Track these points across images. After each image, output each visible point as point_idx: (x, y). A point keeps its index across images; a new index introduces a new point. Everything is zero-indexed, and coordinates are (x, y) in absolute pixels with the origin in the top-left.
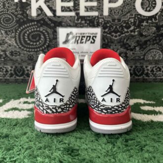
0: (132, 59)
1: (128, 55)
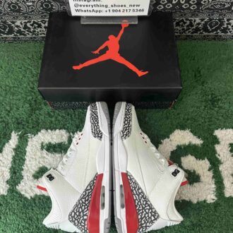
1: (202, 2)
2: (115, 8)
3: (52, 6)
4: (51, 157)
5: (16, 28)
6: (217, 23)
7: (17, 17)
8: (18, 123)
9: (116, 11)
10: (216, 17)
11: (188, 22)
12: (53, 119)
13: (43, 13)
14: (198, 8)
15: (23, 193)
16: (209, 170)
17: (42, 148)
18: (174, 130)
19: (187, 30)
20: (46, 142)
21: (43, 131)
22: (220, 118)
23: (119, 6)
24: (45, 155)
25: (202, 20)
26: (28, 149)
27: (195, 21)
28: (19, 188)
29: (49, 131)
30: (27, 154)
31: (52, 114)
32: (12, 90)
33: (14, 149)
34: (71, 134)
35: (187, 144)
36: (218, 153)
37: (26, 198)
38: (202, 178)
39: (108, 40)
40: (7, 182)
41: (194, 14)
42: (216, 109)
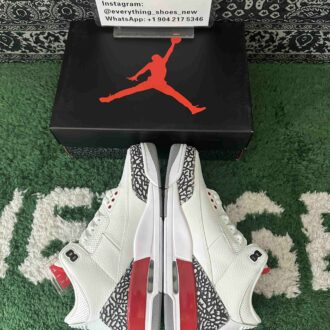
0: (296, 17)
1: (287, 8)
2: (162, 16)
3: (74, 11)
4: (68, 226)
5: (24, 42)
6: (309, 38)
7: (26, 26)
8: (24, 178)
9: (164, 19)
10: (308, 29)
11: (267, 36)
12: (72, 173)
13: (61, 21)
14: (282, 17)
15: (26, 276)
16: (291, 251)
17: (56, 213)
18: (243, 192)
19: (266, 47)
20: (62, 205)
21: (58, 189)
22: (310, 176)
23: (167, 12)
24: (59, 224)
25: (288, 33)
26: (36, 214)
27: (277, 35)
28: (22, 268)
29: (66, 189)
30: (35, 221)
31: (71, 165)
32: (16, 130)
33: (17, 214)
34: (97, 194)
35: (261, 212)
36: (305, 226)
37: (31, 284)
38: (281, 262)
39: (151, 61)
40: (6, 260)
41: (276, 25)
42: (305, 163)
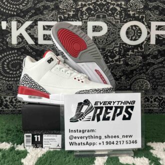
9: (110, 143)
23: (112, 137)
